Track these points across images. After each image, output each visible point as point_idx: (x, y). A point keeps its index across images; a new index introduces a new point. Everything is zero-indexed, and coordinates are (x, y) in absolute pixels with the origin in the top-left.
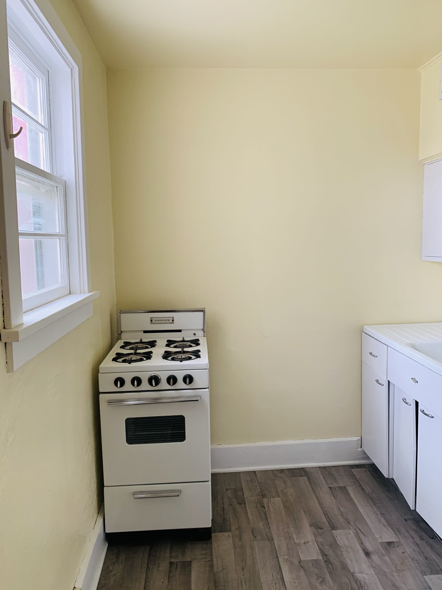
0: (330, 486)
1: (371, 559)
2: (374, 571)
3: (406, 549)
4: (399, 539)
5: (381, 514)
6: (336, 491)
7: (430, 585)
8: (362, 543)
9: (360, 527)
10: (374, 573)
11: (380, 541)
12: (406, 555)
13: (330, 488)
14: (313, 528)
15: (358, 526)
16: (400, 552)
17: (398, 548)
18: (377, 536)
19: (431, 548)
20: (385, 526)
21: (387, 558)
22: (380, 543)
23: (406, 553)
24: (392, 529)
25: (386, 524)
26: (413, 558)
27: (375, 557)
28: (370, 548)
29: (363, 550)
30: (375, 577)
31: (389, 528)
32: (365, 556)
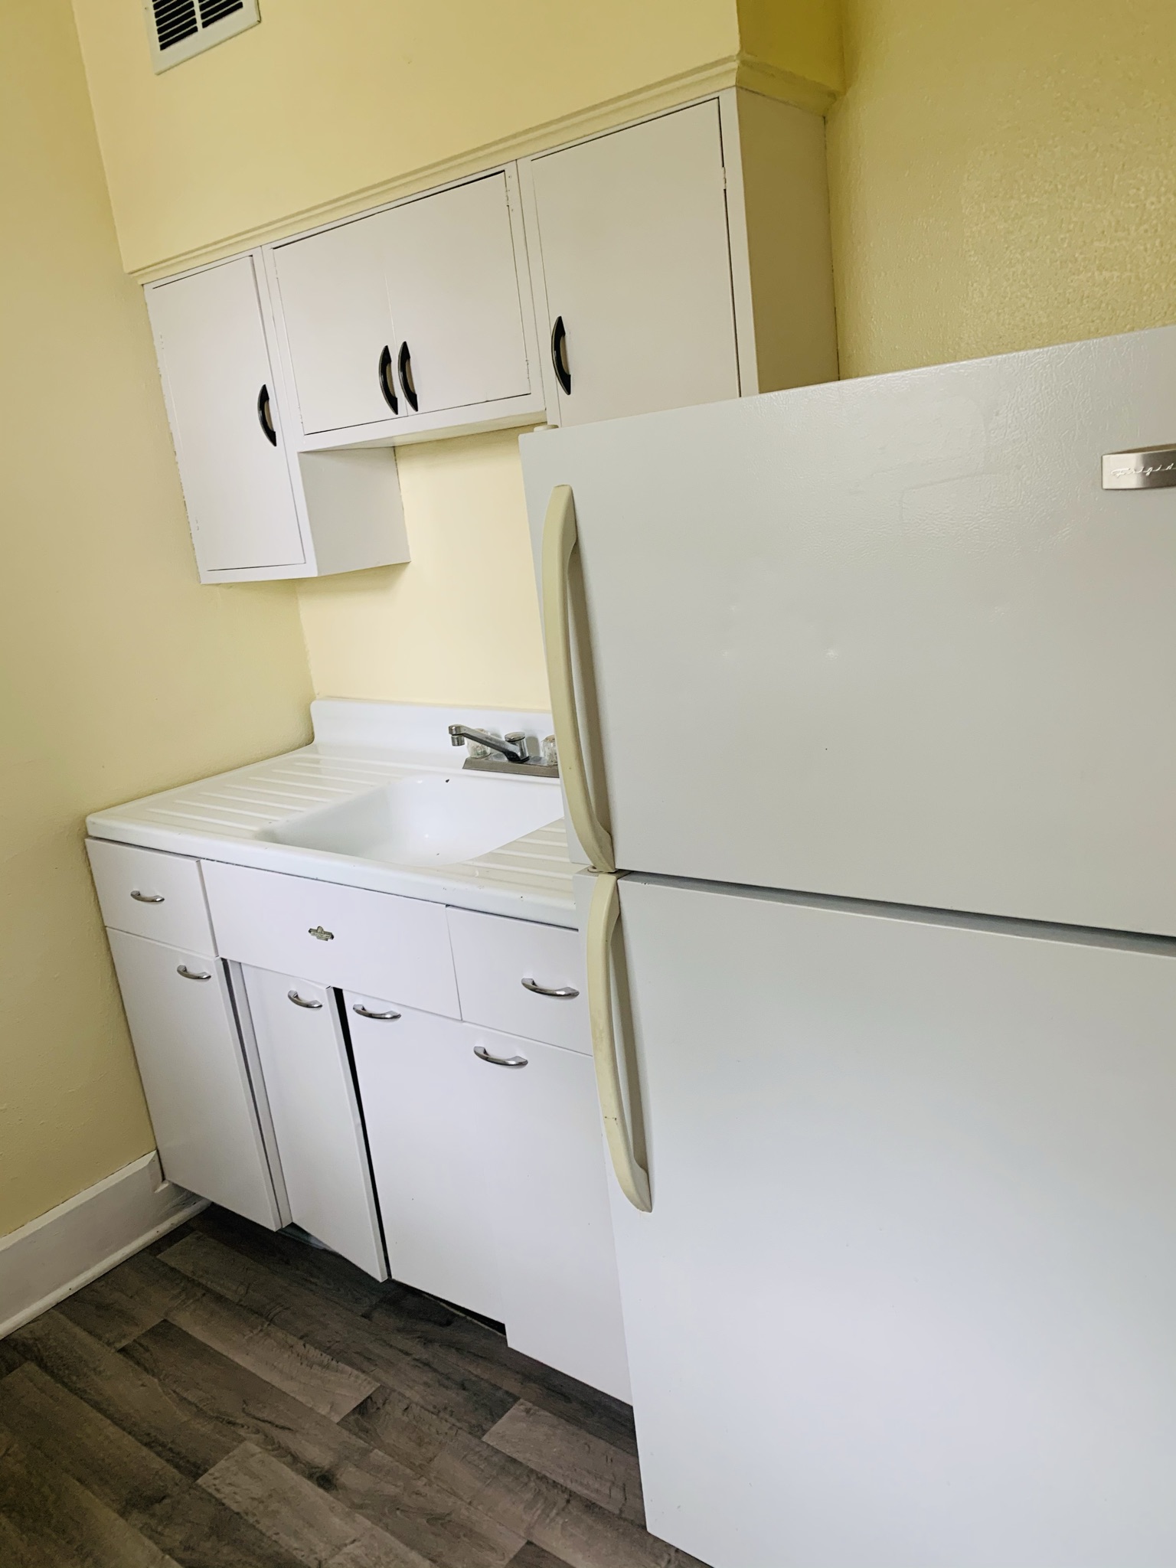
0: (119, 1346)
1: (344, 1487)
2: (368, 1517)
3: (408, 1394)
4: (378, 1380)
5: (301, 1338)
6: (147, 1350)
7: (508, 1450)
8: (294, 1460)
9: (264, 1415)
10: (368, 1523)
11: (336, 1419)
12: (416, 1410)
13: (123, 1351)
14: (135, 1514)
15: (260, 1415)
16: (398, 1413)
17: (388, 1407)
18: (323, 1410)
19: (458, 1349)
20: (327, 1367)
21: (378, 1455)
22: (338, 1424)
23: (414, 1406)
24: (352, 1364)
25: (326, 1358)
26: (435, 1407)
27: (350, 1477)
28: (319, 1456)
29: (310, 1477)
30: (379, 1531)
31: (341, 1365)
32: (321, 1491)
